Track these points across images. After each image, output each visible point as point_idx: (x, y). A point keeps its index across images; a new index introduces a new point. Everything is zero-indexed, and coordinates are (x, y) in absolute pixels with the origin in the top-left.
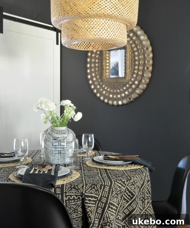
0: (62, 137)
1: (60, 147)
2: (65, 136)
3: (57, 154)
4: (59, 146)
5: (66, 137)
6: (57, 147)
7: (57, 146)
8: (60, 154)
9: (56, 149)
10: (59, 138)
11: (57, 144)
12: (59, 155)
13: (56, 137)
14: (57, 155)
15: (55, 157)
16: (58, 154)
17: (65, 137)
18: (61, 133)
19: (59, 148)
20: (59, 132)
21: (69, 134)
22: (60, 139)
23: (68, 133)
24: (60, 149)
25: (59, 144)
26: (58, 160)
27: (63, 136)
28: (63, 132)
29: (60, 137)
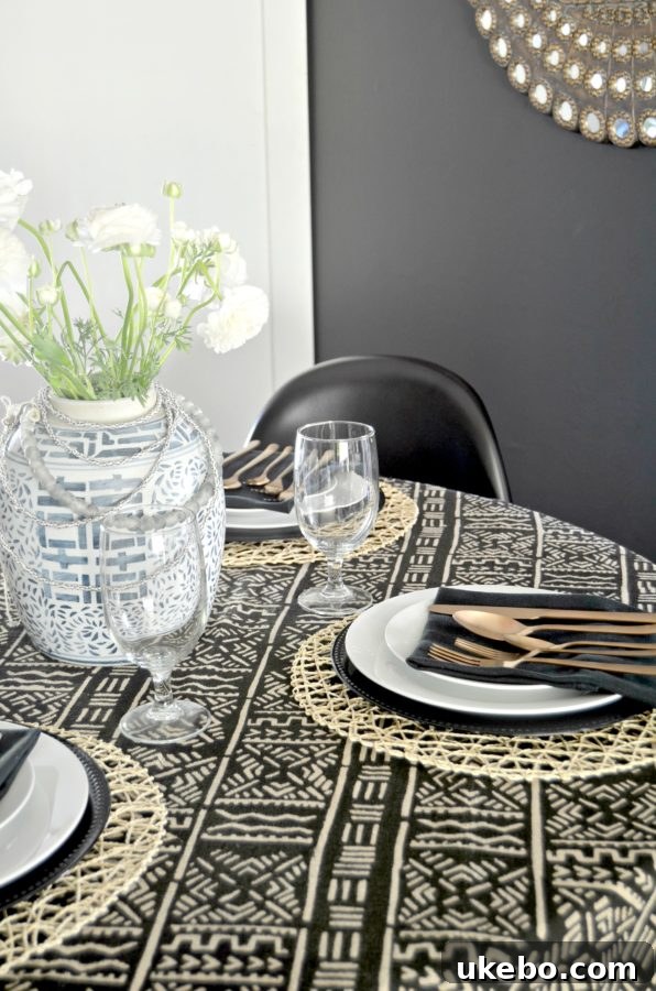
0: (104, 484)
1: (91, 553)
2: (131, 470)
3: (77, 599)
4: (83, 546)
5: (140, 483)
6: (70, 552)
7: (71, 545)
8: (99, 601)
9: (65, 565)
10: (81, 487)
11: (70, 533)
12: (94, 605)
13: (60, 480)
14: (77, 607)
15: (69, 619)
16: (82, 604)
17: (129, 482)
18: (100, 447)
19: (85, 560)
20: (86, 442)
21: (168, 458)
22: (88, 495)
23: (161, 449)
24: (92, 570)
25: (82, 534)
26: (88, 641)
27: (118, 477)
28: (120, 441)
29: (93, 486)
